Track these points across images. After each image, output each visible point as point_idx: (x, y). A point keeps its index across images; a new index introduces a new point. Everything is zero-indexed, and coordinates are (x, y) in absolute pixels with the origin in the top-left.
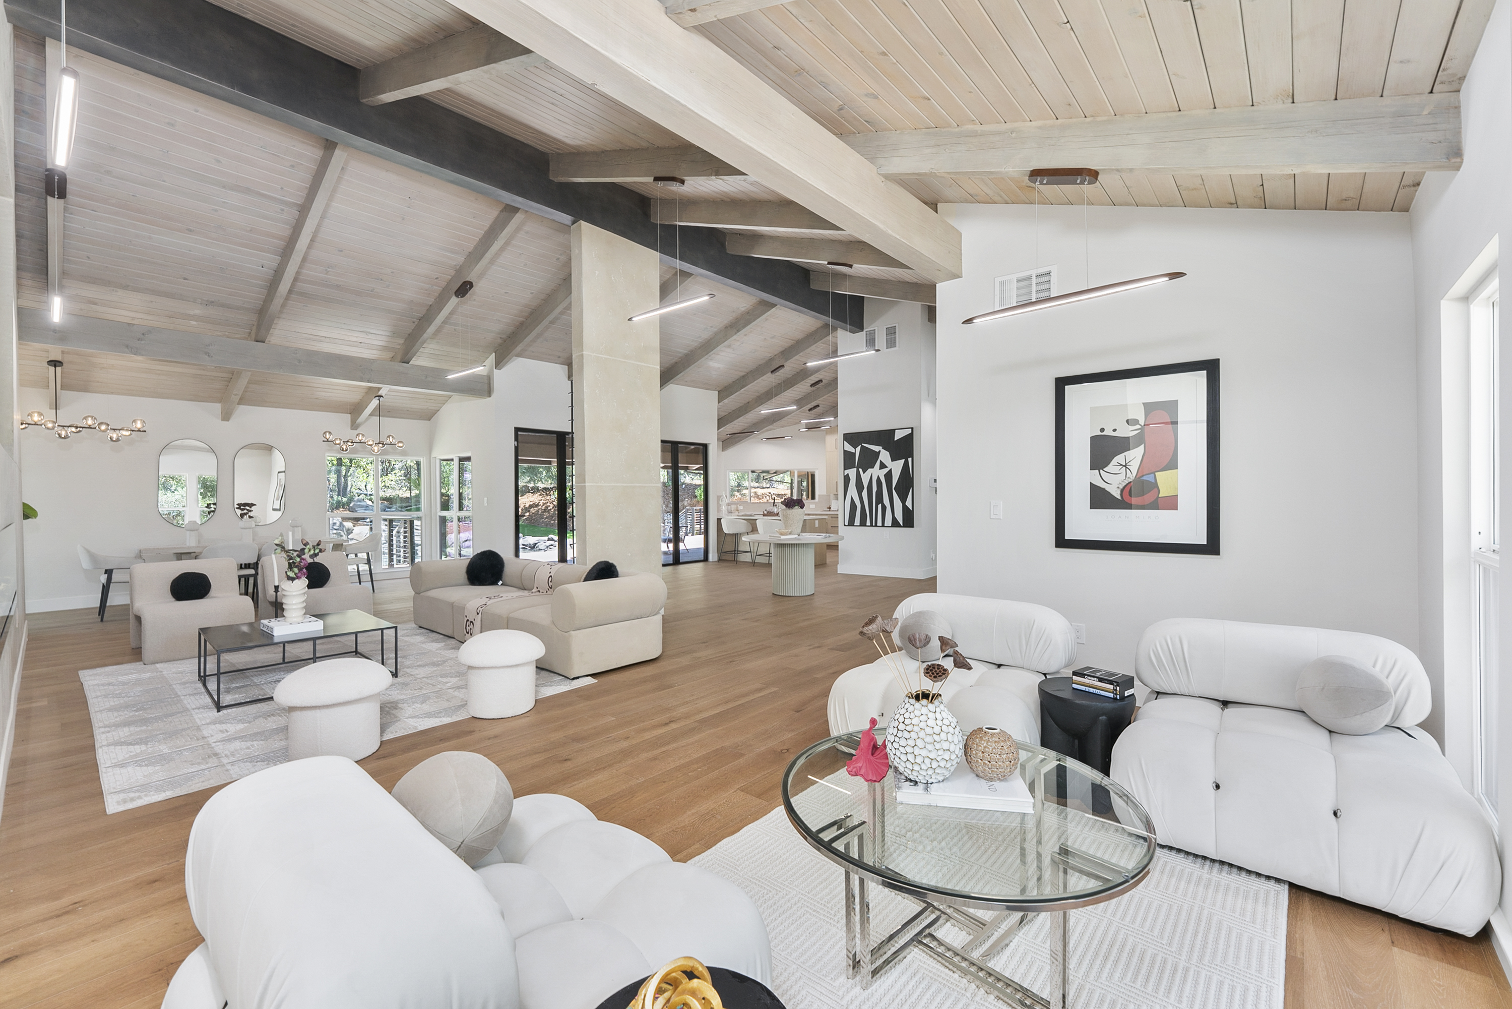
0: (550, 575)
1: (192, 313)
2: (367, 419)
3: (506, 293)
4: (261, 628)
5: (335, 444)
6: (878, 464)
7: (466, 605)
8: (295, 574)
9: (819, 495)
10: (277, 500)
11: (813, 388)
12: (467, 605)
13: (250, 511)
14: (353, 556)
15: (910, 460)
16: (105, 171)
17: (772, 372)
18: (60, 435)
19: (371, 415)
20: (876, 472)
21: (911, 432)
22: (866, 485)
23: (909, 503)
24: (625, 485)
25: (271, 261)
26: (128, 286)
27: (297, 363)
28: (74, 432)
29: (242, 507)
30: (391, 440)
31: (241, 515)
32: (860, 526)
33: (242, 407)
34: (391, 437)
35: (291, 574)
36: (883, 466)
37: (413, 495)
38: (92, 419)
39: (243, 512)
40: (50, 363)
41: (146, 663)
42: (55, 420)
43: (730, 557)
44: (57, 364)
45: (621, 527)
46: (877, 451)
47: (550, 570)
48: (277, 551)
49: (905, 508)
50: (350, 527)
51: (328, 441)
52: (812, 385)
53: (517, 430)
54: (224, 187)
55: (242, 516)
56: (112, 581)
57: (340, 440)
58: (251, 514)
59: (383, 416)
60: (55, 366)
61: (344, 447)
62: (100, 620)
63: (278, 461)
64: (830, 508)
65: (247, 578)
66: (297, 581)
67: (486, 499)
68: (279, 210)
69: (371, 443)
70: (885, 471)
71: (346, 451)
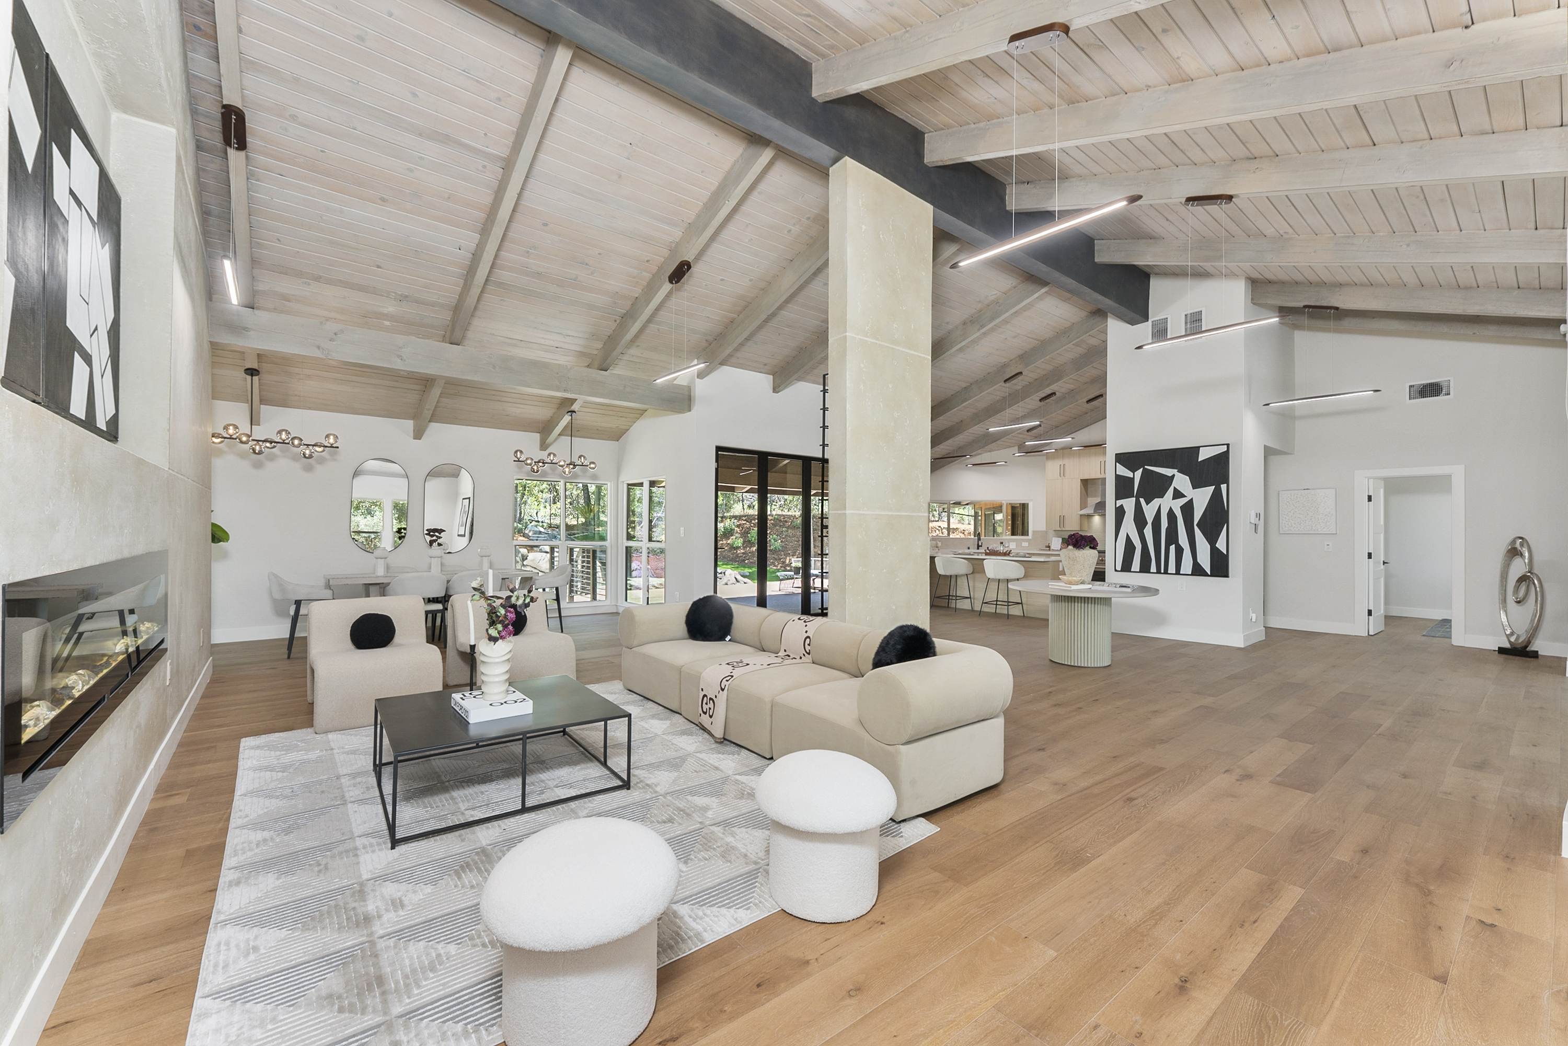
0: (807, 635)
1: (385, 311)
2: (556, 439)
3: (722, 280)
4: (453, 705)
5: (527, 464)
6: (1170, 492)
7: (701, 673)
8: (499, 632)
9: (1033, 531)
10: (462, 526)
11: (1042, 403)
12: (704, 674)
13: (440, 538)
14: (541, 590)
15: (1224, 487)
16: (290, 116)
17: (1005, 381)
18: (254, 450)
19: (560, 435)
20: (1167, 503)
21: (1226, 450)
22: (1150, 518)
23: (1221, 545)
24: (890, 513)
25: (470, 239)
26: (321, 277)
27: (492, 369)
28: (268, 448)
29: (431, 533)
30: (582, 461)
31: (430, 541)
32: (1140, 572)
33: (432, 424)
34: (582, 458)
35: (493, 632)
36: (1178, 495)
37: (580, 522)
38: (286, 433)
39: (432, 539)
40: (248, 371)
41: (317, 732)
42: (250, 434)
43: (944, 603)
44: (254, 372)
45: (885, 571)
46: (1170, 475)
47: (806, 629)
48: (474, 597)
49: (1215, 552)
50: (525, 554)
51: (519, 461)
52: (1041, 400)
53: (719, 449)
54: (420, 135)
55: (431, 543)
56: (300, 614)
57: (532, 459)
58: (439, 541)
59: (575, 436)
60: (252, 375)
61: (535, 468)
62: (286, 656)
63: (466, 485)
64: (1049, 547)
65: (434, 613)
66: (500, 641)
67: (682, 529)
68: (481, 168)
69: (562, 463)
70: (1182, 501)
71: (537, 472)
